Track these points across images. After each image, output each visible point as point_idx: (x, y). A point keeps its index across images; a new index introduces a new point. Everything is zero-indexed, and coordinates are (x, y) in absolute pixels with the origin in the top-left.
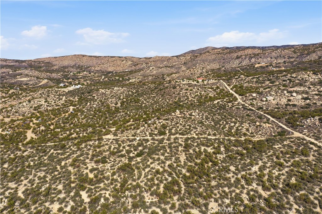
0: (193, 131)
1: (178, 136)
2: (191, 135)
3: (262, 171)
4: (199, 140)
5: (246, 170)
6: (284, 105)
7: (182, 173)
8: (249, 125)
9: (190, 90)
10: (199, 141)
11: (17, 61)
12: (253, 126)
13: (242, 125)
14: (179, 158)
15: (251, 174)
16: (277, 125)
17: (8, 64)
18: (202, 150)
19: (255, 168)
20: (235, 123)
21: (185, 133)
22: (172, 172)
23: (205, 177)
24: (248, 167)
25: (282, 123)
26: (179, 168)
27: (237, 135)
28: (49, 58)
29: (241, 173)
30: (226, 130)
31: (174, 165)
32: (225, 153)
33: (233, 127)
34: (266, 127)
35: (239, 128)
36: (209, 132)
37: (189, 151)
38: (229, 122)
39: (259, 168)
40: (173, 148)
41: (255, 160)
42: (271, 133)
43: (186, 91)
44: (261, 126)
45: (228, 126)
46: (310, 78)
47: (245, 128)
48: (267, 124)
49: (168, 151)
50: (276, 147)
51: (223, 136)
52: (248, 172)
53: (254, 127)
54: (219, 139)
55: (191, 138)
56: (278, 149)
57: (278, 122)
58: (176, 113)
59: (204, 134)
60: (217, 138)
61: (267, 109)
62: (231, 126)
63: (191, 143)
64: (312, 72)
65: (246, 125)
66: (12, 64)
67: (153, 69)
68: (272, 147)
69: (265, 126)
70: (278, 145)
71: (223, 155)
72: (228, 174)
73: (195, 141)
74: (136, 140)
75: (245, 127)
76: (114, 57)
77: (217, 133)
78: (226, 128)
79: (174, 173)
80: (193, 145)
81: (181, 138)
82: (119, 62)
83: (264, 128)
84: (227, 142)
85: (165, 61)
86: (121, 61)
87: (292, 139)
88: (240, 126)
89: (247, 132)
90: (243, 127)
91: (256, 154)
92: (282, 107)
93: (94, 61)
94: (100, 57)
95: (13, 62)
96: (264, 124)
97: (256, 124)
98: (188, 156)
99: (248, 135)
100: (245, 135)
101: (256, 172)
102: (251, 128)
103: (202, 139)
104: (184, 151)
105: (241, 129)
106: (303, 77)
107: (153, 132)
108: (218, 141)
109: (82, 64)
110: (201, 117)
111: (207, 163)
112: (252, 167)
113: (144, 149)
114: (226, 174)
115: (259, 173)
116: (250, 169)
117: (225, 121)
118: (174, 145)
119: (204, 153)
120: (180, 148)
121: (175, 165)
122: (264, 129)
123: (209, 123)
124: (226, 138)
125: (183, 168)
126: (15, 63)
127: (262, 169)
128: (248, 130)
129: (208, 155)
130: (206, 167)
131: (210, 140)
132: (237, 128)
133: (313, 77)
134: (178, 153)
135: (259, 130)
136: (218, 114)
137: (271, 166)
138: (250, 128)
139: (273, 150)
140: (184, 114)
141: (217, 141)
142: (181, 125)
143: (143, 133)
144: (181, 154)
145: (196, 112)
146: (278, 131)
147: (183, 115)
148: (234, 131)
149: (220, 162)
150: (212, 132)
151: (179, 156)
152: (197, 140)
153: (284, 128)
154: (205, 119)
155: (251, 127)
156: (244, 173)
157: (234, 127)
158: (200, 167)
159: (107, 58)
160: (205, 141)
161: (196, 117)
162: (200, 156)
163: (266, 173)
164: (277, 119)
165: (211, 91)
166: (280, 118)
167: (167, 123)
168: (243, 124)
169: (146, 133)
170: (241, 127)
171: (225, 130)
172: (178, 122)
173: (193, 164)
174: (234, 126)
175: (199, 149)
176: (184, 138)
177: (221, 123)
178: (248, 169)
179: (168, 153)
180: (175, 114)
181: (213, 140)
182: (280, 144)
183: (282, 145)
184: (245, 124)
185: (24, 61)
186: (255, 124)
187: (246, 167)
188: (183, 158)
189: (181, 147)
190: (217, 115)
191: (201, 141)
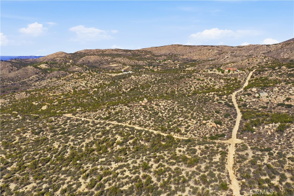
11: (124, 51)
17: (118, 53)
28: (152, 47)
66: (121, 53)
67: (228, 58)
76: (207, 46)
82: (205, 51)
85: (252, 50)
86: (208, 50)
93: (187, 50)
94: (195, 46)
95: (122, 52)
109: (176, 53)
126: (123, 52)
159: (200, 47)
185: (130, 51)
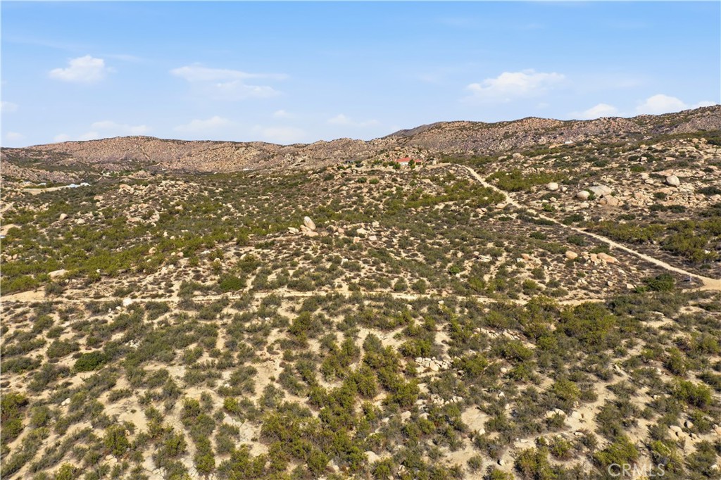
0: (343, 277)
1: (283, 291)
2: (333, 287)
3: (615, 433)
4: (357, 305)
5: (539, 430)
6: (646, 210)
7: (233, 446)
8: (541, 260)
9: (370, 183)
10: (355, 309)
12: (555, 262)
13: (519, 260)
14: (253, 372)
15: (565, 451)
16: (637, 260)
18: (359, 343)
19: (582, 419)
20: (495, 256)
21: (313, 282)
22: (188, 440)
23: (336, 468)
24: (550, 414)
25: (651, 254)
26: (229, 420)
27: (500, 289)
29: (517, 444)
30: (463, 276)
31: (210, 407)
32: (450, 353)
33: (489, 267)
34: (602, 264)
35: (509, 269)
36: (402, 280)
37: (304, 345)
38: (476, 253)
39: (599, 418)
40: (246, 336)
41: (574, 380)
42: (620, 281)
43: (358, 185)
44: (584, 261)
45: (471, 264)
46: (701, 152)
47: (528, 270)
48: (602, 254)
49: (220, 345)
50: (655, 325)
51: (451, 292)
52: (548, 437)
53: (560, 264)
54: (432, 303)
55: (329, 298)
56: (662, 332)
57: (636, 252)
58: (302, 226)
59: (381, 287)
60: (426, 298)
61: (596, 219)
62: (483, 264)
63: (320, 316)
64: (703, 139)
65: (531, 261)
68: (639, 328)
69: (597, 262)
70: (658, 318)
71: (441, 359)
72: (454, 448)
73: (340, 309)
74: (118, 308)
75: (527, 267)
77: (428, 283)
78: (464, 269)
79: (191, 447)
80: (329, 323)
81: (291, 299)
83: (596, 268)
84: (462, 312)
87: (704, 297)
88: (513, 263)
89: (536, 281)
90: (521, 265)
91: (578, 354)
92: (641, 215)
96: (594, 256)
97: (565, 256)
98: (293, 364)
99: (539, 289)
100: (528, 289)
101: (587, 441)
102: (550, 268)
103: (366, 303)
104: (284, 344)
105: (514, 273)
106: (682, 150)
107: (200, 282)
108: (429, 309)
110: (384, 239)
111: (368, 394)
112: (568, 411)
113: (127, 340)
114: (441, 449)
115: (601, 441)
116: (556, 424)
117: (463, 250)
118: (257, 322)
119: (363, 353)
120: (274, 335)
121: (219, 403)
122: (595, 271)
123: (408, 257)
124: (460, 298)
125: (251, 419)
127: (616, 423)
128: (538, 274)
129: (379, 361)
130: (358, 410)
131: (401, 304)
132: (502, 267)
133: (708, 151)
134: (258, 353)
135: (578, 275)
136: (441, 234)
137: (655, 406)
138: (546, 267)
139: (645, 339)
140: (330, 230)
141: (425, 310)
142: (307, 258)
143: (163, 285)
144: (268, 355)
145: (371, 226)
146: (642, 276)
147: (325, 234)
148: (491, 278)
149: (423, 388)
150: (410, 280)
151: (257, 366)
152: (350, 306)
153: (661, 268)
154: (397, 247)
155: (548, 265)
156: (527, 444)
157: (492, 268)
158: (330, 415)
160: (379, 307)
161: (367, 239)
162: (345, 365)
163: (640, 445)
164: (632, 245)
165: (429, 185)
166: (641, 241)
167: (265, 256)
168: (522, 257)
169: (172, 285)
170: (514, 267)
171: (458, 275)
172: (302, 250)
173: (303, 402)
174: (492, 263)
175: (347, 336)
176: (301, 300)
177: (449, 256)
178: (548, 422)
179: (216, 354)
180: (300, 230)
181: (410, 307)
182: (667, 315)
183: (676, 320)
184: (528, 255)
186: (561, 255)
187: (540, 414)
188: (267, 372)
189: (281, 331)
190: (440, 236)
191: (361, 309)
